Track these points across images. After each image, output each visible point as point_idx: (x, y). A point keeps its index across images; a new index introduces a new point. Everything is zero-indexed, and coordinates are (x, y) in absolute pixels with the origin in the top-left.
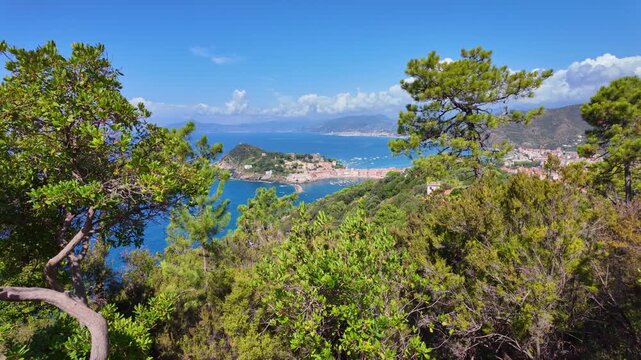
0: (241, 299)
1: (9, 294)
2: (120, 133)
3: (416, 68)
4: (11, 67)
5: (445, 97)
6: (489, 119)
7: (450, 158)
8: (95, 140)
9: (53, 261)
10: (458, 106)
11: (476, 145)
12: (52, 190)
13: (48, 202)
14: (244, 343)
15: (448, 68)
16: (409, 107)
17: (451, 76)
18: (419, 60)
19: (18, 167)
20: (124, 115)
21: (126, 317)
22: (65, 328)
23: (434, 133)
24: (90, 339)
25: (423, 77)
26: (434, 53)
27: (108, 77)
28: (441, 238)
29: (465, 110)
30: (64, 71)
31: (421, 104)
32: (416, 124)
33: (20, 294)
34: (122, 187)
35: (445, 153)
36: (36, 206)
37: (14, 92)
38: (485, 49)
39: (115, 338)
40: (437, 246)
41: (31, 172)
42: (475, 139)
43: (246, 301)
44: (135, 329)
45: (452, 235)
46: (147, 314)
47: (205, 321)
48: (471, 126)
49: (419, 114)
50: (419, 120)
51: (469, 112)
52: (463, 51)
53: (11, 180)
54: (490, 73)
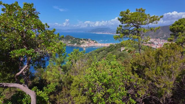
0: (76, 85)
1: (5, 85)
2: (41, 34)
3: (123, 14)
4: (3, 10)
5: (131, 22)
6: (144, 30)
7: (132, 41)
8: (33, 35)
9: (18, 74)
10: (134, 26)
11: (140, 37)
12: (18, 51)
13: (16, 56)
14: (77, 99)
15: (132, 14)
16: (120, 26)
17: (133, 17)
18: (124, 12)
19: (5, 43)
20: (40, 27)
21: (41, 91)
22: (21, 95)
23: (127, 34)
24: (30, 98)
25: (125, 17)
26: (128, 9)
27: (36, 14)
28: (137, 67)
29: (136, 27)
30: (22, 12)
31: (124, 25)
32: (122, 31)
33: (8, 85)
34: (41, 51)
35: (130, 40)
36: (13, 57)
37: (4, 19)
38: (143, 9)
39: (38, 98)
40: (135, 69)
41: (9, 45)
42: (139, 36)
43: (77, 86)
44: (43, 94)
45: (140, 66)
46: (47, 90)
47: (64, 91)
48: (138, 32)
49: (123, 28)
50: (123, 30)
51: (138, 28)
52: (136, 9)
53: (3, 47)
54: (145, 16)
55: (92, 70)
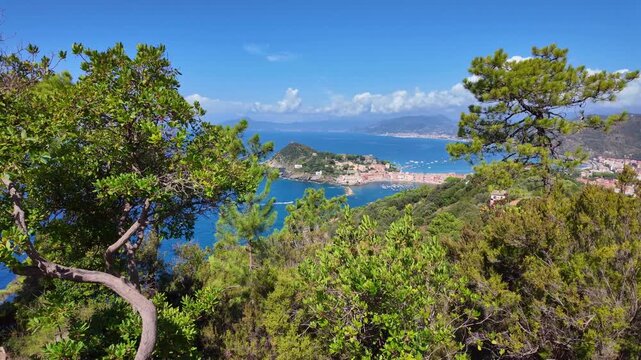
0: (282, 298)
1: (75, 275)
2: (176, 130)
3: (481, 67)
4: (85, 67)
5: (513, 97)
6: (562, 124)
7: (516, 165)
8: (153, 136)
9: (112, 248)
10: (526, 108)
11: (546, 151)
12: (113, 181)
13: (110, 193)
14: (284, 343)
15: (516, 67)
16: (471, 108)
17: (520, 76)
18: (485, 58)
19: (86, 159)
20: (180, 113)
21: (174, 307)
22: (119, 312)
23: (500, 138)
24: (141, 324)
25: (488, 76)
26: (501, 51)
27: (168, 77)
28: (497, 252)
29: (534, 114)
30: (129, 71)
31: (485, 105)
32: (479, 126)
33: (84, 276)
34: (176, 181)
35: (511, 160)
36: (100, 196)
37: (87, 90)
38: (560, 47)
39: (163, 326)
40: (492, 260)
41: (96, 164)
42: (546, 146)
43: (287, 301)
44: (182, 319)
45: (510, 249)
46: (193, 304)
47: (247, 318)
48: (541, 131)
49: (483, 116)
50: (482, 123)
51: (539, 116)
52: (534, 49)
53: (80, 170)
54: (566, 74)
55: (336, 253)
